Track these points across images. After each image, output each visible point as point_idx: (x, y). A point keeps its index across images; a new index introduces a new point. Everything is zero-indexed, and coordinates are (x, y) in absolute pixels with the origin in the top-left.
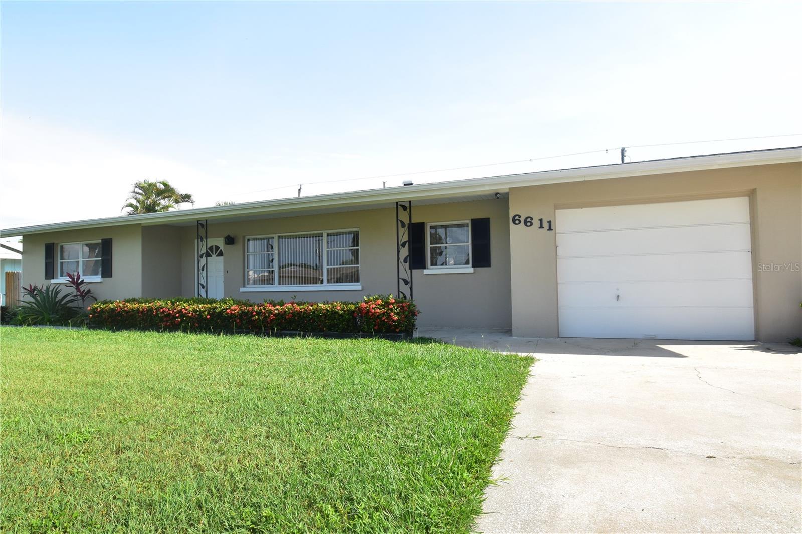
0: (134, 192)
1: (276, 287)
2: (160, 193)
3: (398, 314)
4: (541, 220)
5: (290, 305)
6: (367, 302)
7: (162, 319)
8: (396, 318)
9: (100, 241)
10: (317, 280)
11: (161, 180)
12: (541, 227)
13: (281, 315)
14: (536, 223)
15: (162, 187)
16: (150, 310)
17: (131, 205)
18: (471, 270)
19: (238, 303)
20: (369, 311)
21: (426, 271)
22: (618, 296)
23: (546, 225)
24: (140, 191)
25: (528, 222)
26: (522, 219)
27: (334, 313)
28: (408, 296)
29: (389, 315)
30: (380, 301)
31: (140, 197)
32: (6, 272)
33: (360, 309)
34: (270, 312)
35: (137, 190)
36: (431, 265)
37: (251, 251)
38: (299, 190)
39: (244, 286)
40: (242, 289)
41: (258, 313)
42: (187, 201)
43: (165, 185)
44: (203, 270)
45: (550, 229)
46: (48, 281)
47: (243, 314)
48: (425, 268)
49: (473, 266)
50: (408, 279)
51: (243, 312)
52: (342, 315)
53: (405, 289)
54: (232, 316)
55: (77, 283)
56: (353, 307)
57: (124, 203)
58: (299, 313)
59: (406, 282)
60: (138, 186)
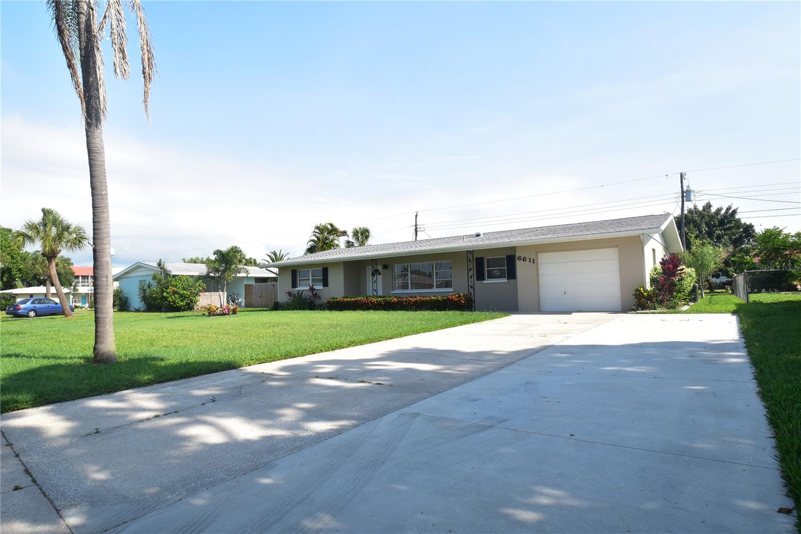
0: (314, 232)
1: (410, 291)
2: (330, 232)
3: (464, 300)
4: (530, 259)
5: (419, 298)
6: (451, 296)
7: (362, 305)
8: (463, 302)
9: (322, 268)
10: (431, 286)
11: (329, 222)
12: (530, 262)
13: (416, 302)
14: (528, 260)
15: (330, 227)
16: (356, 301)
17: (312, 241)
18: (506, 281)
19: (396, 297)
20: (452, 299)
21: (484, 282)
22: (565, 293)
23: (532, 261)
24: (318, 231)
25: (524, 259)
26: (522, 258)
27: (438, 301)
28: (473, 293)
29: (461, 302)
30: (457, 295)
31: (318, 235)
32: (245, 285)
33: (448, 299)
34: (411, 301)
35: (316, 230)
36: (488, 278)
37: (396, 271)
38: (416, 216)
39: (393, 290)
40: (392, 292)
41: (406, 301)
42: (345, 235)
43: (332, 225)
44: (375, 282)
45: (534, 263)
46: (293, 289)
47: (399, 302)
48: (484, 280)
49: (507, 279)
50: (473, 286)
51: (399, 301)
52: (441, 302)
53: (471, 290)
54: (394, 303)
55: (312, 289)
56: (446, 298)
57: (308, 239)
58: (423, 301)
59: (472, 287)
60: (317, 228)
